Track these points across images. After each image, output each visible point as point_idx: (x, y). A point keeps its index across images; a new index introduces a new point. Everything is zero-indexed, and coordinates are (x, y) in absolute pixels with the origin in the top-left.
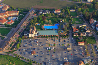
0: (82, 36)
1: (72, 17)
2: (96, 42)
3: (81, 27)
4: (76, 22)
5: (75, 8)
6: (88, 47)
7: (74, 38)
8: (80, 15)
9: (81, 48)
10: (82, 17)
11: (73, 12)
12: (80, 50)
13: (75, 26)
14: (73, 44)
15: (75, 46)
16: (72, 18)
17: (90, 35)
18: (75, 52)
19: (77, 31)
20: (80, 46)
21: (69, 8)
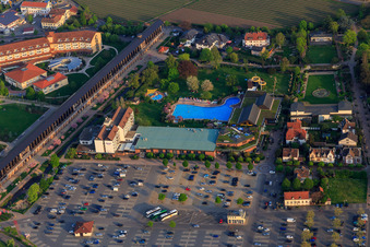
0: (316, 164)
1: (308, 67)
2: (365, 197)
3: (327, 117)
4: (316, 93)
5: (335, 26)
6: (322, 217)
7: (278, 171)
8: (346, 63)
9: (290, 220)
10: (352, 72)
11: (322, 46)
12: (283, 228)
13: (302, 113)
14: (264, 197)
15: (268, 211)
16: (307, 75)
17: (349, 160)
18: (257, 236)
19: (300, 136)
20: (289, 208)
21: (311, 25)
